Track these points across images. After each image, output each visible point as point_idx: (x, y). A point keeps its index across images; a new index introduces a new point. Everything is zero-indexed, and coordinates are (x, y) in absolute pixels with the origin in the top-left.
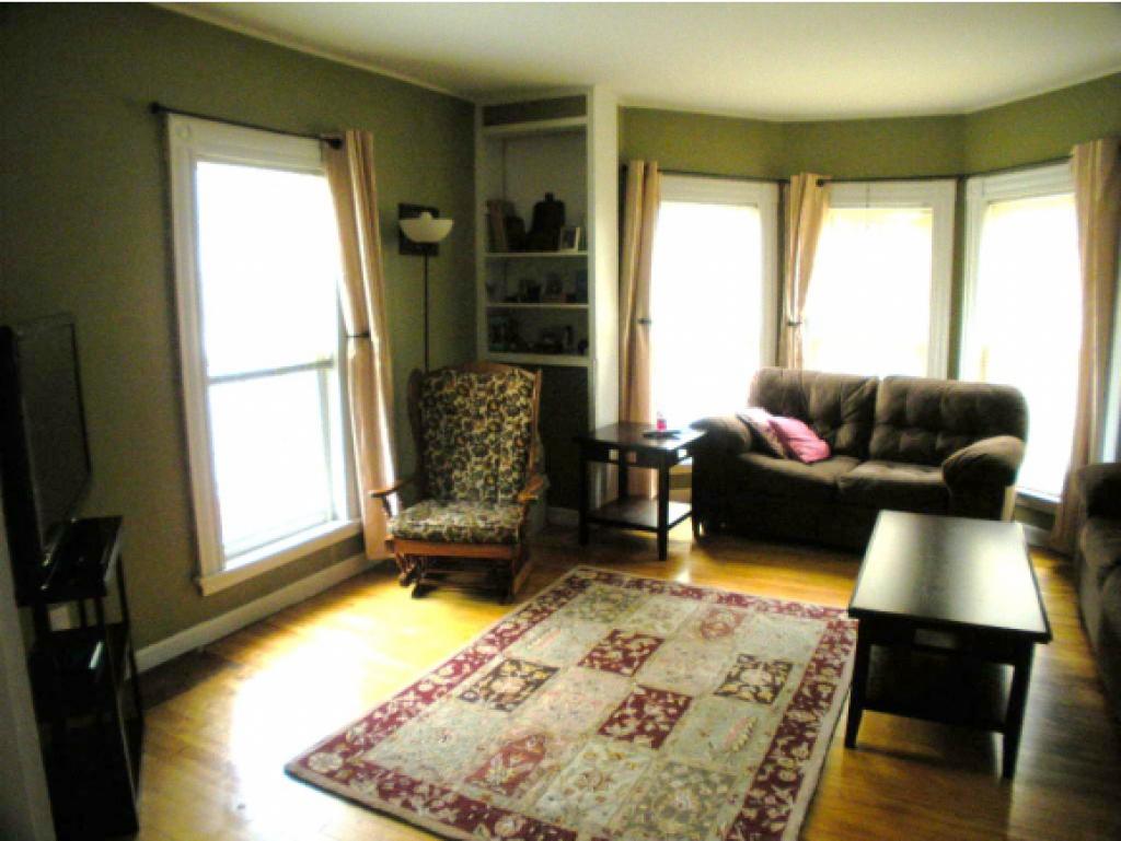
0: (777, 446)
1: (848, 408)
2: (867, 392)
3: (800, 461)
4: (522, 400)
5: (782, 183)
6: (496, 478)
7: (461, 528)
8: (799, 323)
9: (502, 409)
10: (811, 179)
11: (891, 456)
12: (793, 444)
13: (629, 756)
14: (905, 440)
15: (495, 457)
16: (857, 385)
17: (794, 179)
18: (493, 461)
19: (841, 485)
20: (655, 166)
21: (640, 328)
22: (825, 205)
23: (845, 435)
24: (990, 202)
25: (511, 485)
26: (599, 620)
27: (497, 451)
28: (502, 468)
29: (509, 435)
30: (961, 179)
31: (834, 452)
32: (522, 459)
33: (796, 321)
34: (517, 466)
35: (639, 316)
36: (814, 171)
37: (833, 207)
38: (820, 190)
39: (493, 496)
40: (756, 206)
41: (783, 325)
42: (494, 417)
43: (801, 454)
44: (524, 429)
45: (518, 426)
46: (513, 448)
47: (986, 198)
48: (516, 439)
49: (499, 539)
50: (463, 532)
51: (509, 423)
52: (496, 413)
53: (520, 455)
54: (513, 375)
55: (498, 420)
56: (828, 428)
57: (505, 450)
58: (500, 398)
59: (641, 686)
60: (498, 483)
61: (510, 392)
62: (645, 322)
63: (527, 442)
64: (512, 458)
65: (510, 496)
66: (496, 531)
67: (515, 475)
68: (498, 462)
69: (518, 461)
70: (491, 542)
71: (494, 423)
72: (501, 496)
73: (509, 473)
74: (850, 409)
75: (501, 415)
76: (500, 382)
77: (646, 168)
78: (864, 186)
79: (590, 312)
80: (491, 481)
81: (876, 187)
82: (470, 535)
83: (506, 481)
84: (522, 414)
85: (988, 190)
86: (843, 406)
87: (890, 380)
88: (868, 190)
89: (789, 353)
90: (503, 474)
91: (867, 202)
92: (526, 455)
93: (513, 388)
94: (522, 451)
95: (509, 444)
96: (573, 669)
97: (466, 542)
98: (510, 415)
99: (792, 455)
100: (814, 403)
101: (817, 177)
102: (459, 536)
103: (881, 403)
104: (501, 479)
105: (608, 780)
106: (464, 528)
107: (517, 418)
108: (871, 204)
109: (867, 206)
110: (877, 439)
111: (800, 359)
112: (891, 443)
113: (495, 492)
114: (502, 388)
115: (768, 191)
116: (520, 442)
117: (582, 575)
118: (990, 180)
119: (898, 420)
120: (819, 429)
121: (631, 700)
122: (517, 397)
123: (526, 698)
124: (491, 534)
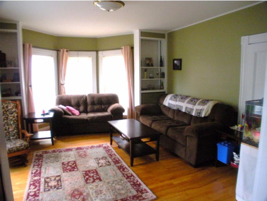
0: (70, 113)
1: (81, 102)
2: (85, 98)
3: (76, 115)
4: (14, 109)
5: (58, 51)
6: (9, 133)
7: (12, 148)
8: (64, 84)
9: (8, 113)
10: (65, 50)
11: (93, 111)
12: (73, 112)
13: (99, 185)
14: (96, 107)
15: (7, 127)
16: (82, 97)
17: (61, 50)
18: (7, 128)
19: (88, 119)
20: (31, 45)
21: (30, 88)
22: (68, 56)
23: (82, 108)
24: (104, 56)
25: (15, 134)
26: (55, 162)
27: (8, 125)
28: (10, 130)
29: (11, 120)
30: (97, 51)
31: (80, 113)
32: (17, 126)
33: (63, 83)
34: (16, 128)
35: (29, 85)
36: (66, 49)
37: (70, 57)
38: (67, 53)
39: (9, 138)
40: (52, 56)
41: (60, 85)
42: (5, 115)
43: (76, 114)
44: (16, 118)
45: (14, 117)
46: (13, 123)
47: (103, 56)
48: (14, 121)
49: (25, 148)
50: (14, 149)
51: (11, 116)
52: (6, 114)
53: (16, 125)
54: (9, 103)
55: (7, 116)
56: (77, 107)
57: (11, 124)
58: (7, 110)
59: (83, 171)
60: (10, 134)
61: (9, 108)
62: (31, 86)
63: (17, 121)
64: (14, 126)
65: (15, 137)
66: (24, 146)
67: (16, 131)
68: (9, 128)
69: (16, 127)
70: (23, 149)
71: (6, 117)
72: (11, 138)
73: (13, 131)
74: (82, 102)
75: (7, 115)
76: (6, 105)
77: (29, 45)
78: (77, 52)
79: (21, 84)
80: (7, 134)
81: (80, 52)
82: (16, 149)
83: (13, 133)
84: (14, 113)
85: (103, 54)
86: (80, 102)
87: (89, 95)
88: (78, 53)
89: (62, 91)
90: (11, 131)
91: (78, 56)
92: (18, 125)
93: (10, 106)
94: (16, 124)
95: (12, 122)
96: (63, 174)
97: (15, 152)
98: (10, 114)
99: (73, 114)
100: (73, 102)
101: (66, 50)
102: (12, 150)
103: (88, 100)
104: (10, 133)
105: (101, 191)
106: (14, 148)
107: (13, 115)
108: (79, 56)
109: (78, 57)
110: (89, 108)
111: (65, 93)
112: (92, 109)
113: (10, 137)
114: (7, 107)
115: (55, 53)
116: (15, 121)
117: (39, 154)
118: (104, 52)
119: (93, 103)
120: (75, 108)
121: (84, 175)
122: (12, 109)
123: (61, 184)
124: (22, 147)
